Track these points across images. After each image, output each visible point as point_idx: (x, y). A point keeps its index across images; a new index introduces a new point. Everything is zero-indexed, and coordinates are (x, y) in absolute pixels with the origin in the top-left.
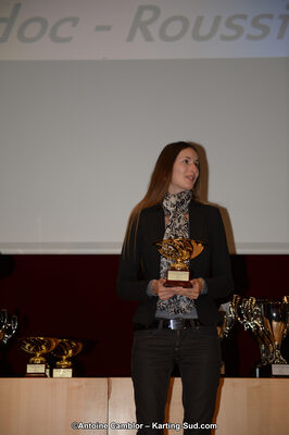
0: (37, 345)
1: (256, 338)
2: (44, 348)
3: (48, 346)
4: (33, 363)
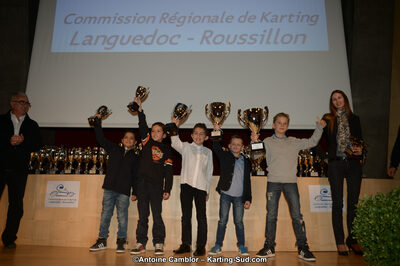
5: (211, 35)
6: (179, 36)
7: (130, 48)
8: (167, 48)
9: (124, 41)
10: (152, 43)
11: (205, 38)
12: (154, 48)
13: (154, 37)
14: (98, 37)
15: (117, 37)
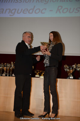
0: (37, 72)
3: (40, 72)
4: (37, 75)
5: (61, 9)
6: (46, 9)
7: (22, 15)
8: (40, 15)
9: (19, 12)
10: (32, 13)
11: (58, 10)
12: (34, 15)
13: (33, 9)
14: (6, 10)
15: (16, 10)
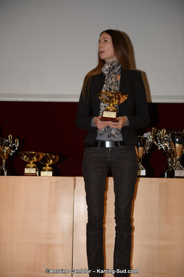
0: (31, 157)
1: (165, 154)
2: (35, 158)
3: (38, 157)
4: (28, 167)
